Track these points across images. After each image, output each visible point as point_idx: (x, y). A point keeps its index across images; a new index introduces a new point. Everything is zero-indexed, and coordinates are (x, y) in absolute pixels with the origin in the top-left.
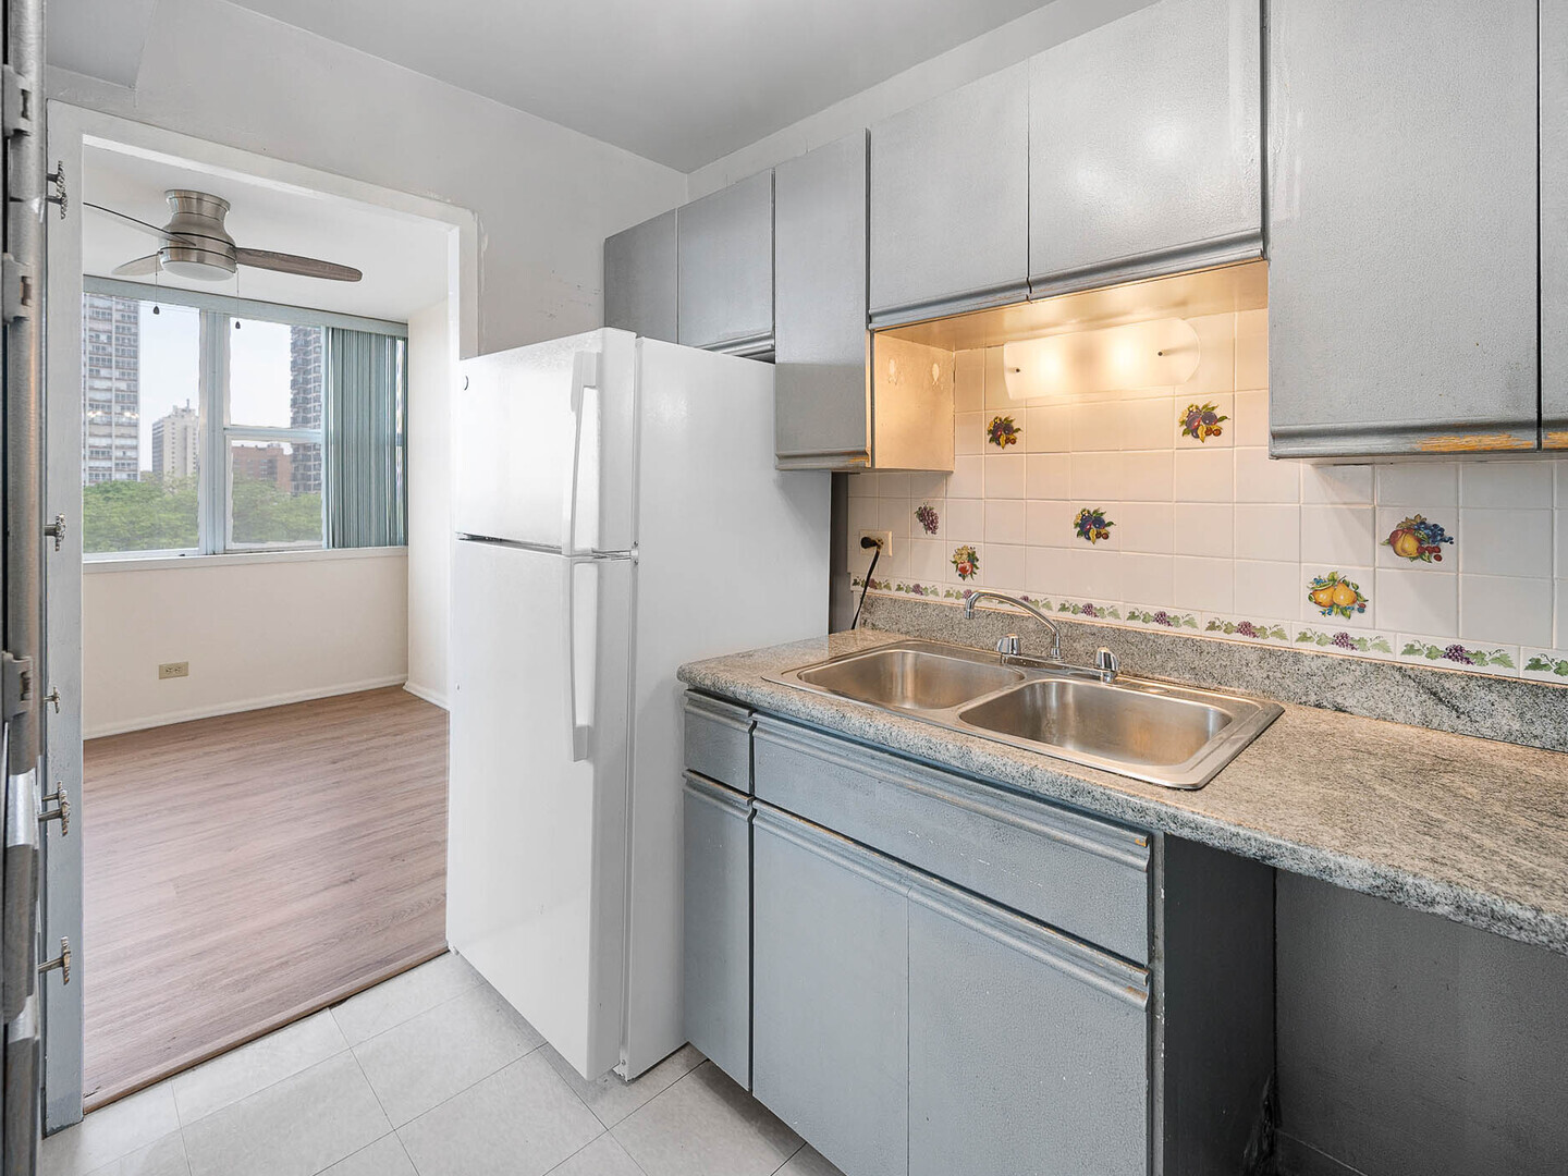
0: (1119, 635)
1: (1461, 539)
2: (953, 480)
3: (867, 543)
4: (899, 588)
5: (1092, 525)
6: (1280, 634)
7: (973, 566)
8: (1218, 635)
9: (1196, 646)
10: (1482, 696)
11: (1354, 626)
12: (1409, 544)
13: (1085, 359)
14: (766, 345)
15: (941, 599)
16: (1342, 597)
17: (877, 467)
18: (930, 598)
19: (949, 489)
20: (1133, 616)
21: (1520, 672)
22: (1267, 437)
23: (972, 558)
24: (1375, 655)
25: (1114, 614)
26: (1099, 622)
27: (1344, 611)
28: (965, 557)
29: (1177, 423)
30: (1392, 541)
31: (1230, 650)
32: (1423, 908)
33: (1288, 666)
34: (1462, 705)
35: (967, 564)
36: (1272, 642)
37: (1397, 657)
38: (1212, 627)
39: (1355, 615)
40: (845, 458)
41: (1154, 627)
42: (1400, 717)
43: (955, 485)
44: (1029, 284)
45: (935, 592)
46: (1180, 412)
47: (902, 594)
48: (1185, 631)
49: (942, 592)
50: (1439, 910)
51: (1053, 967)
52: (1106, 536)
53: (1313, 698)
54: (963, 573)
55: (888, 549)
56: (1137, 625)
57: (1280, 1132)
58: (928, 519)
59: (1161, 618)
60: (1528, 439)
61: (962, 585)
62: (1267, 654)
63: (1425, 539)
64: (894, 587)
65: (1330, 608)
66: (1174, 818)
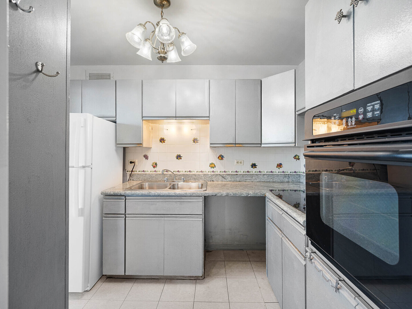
0: (183, 175)
1: (225, 157)
2: (152, 149)
3: (131, 162)
4: (139, 171)
5: (179, 157)
6: (206, 172)
7: (156, 165)
8: (198, 173)
9: (195, 175)
10: (227, 176)
11: (214, 169)
12: (220, 158)
13: (179, 129)
14: (114, 119)
15: (149, 173)
16: (213, 166)
17: (143, 147)
18: (147, 173)
19: (151, 151)
20: (185, 172)
21: (231, 173)
22: (209, 144)
23: (156, 164)
24: (217, 173)
25: (182, 172)
26: (180, 173)
27: (213, 168)
28: (154, 164)
29: (192, 141)
30: (218, 158)
31: (200, 175)
32: (230, 195)
33: (207, 176)
34: (226, 178)
35: (155, 165)
36: (205, 173)
37: (219, 173)
38: (197, 172)
39: (214, 168)
40: (137, 145)
41: (189, 173)
42: (219, 181)
43: (153, 150)
44: (176, 117)
45: (148, 171)
46: (193, 139)
47: (140, 173)
48: (193, 173)
49: (149, 171)
50: (232, 195)
51: (190, 220)
52: (181, 159)
53: (210, 180)
54: (154, 167)
55: (137, 163)
56: (186, 173)
57: (206, 243)
58: (146, 157)
59: (190, 171)
60: (234, 145)
61: (154, 169)
62: (205, 175)
63: (221, 157)
64: (138, 171)
65: (212, 167)
66: (206, 193)
